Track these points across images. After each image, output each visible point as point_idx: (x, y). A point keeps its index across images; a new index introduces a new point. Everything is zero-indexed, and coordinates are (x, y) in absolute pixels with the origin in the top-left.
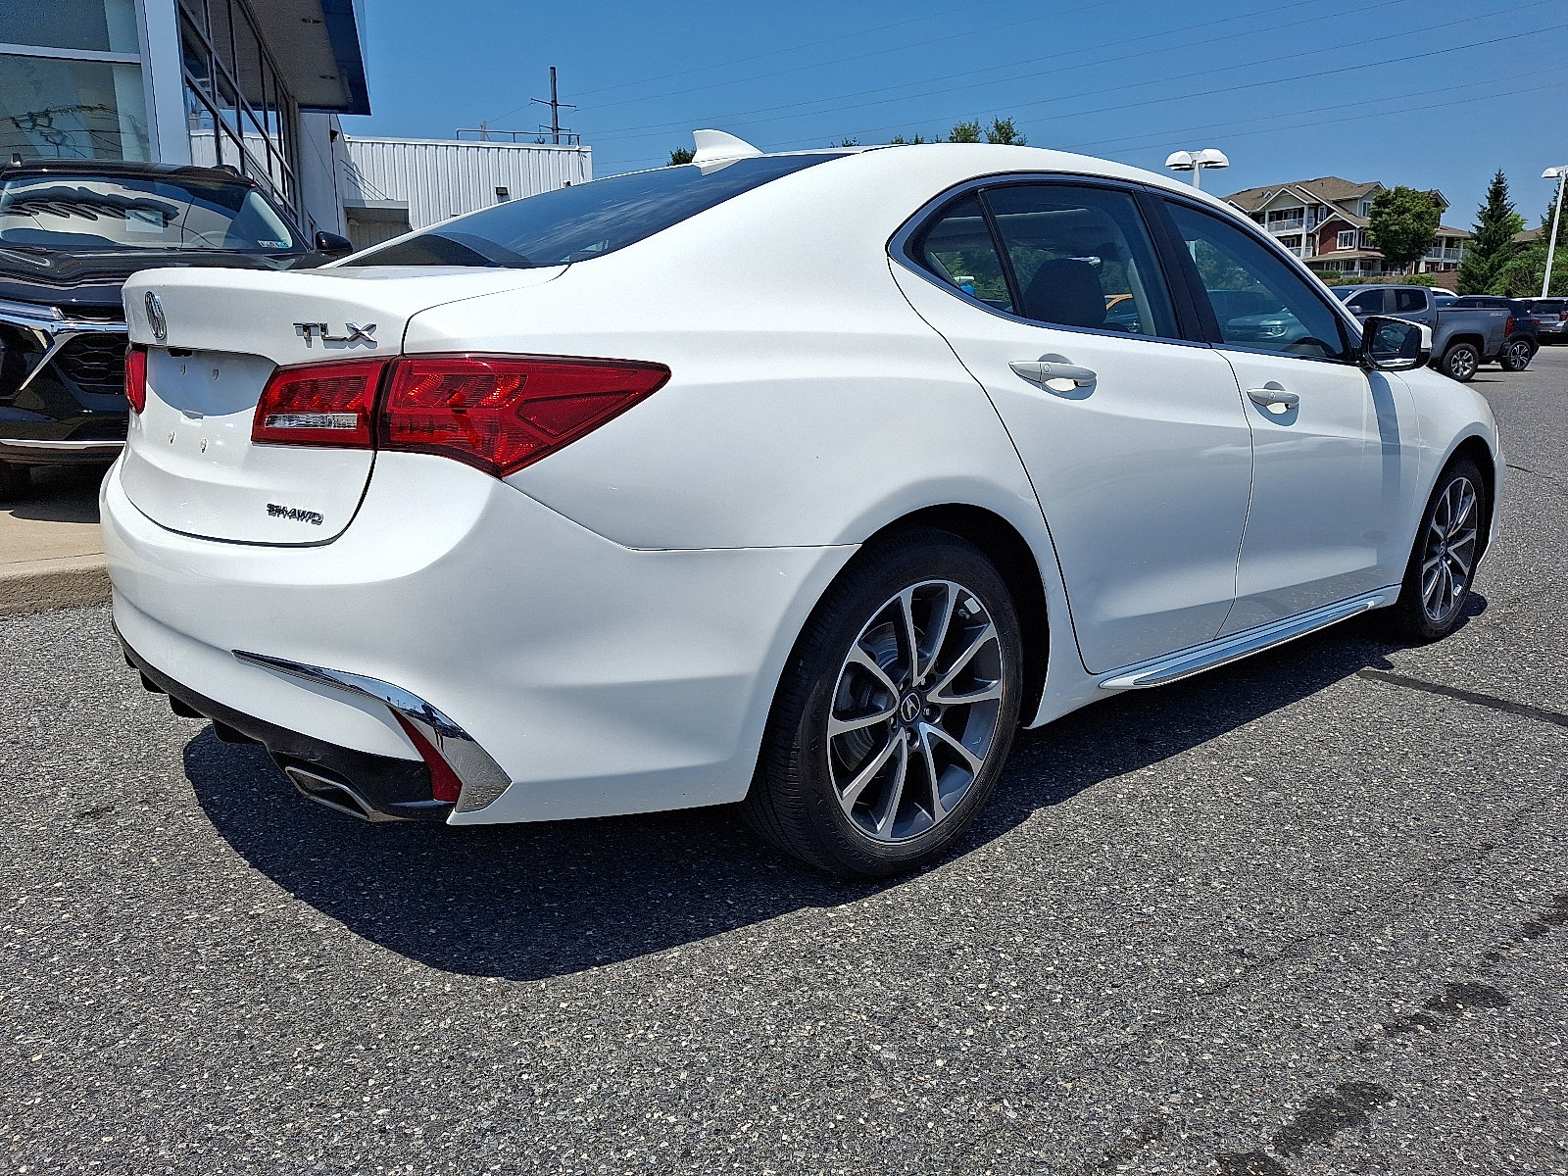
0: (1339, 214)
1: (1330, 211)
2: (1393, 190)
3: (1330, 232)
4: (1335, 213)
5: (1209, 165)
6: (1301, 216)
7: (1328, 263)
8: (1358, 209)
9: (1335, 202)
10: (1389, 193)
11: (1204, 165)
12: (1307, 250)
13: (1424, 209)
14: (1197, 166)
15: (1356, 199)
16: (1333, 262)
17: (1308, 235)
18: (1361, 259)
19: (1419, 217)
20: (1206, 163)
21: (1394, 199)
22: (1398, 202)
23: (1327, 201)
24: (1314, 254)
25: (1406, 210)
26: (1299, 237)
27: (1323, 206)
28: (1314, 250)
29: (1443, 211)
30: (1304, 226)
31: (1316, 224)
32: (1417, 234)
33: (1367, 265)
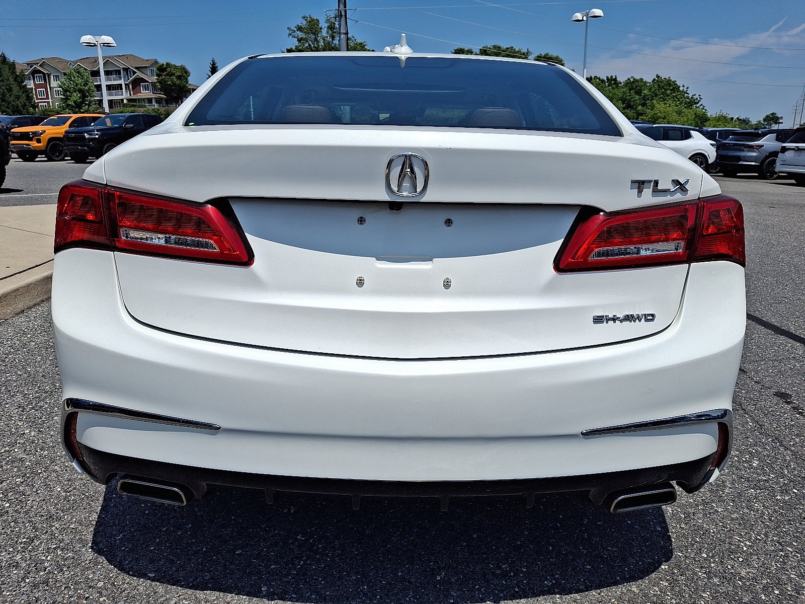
0: (139, 74)
1: (134, 73)
2: (165, 64)
3: (137, 83)
4: (137, 74)
5: (105, 45)
6: (120, 74)
7: (139, 99)
8: (148, 72)
9: (136, 68)
10: (163, 65)
11: (102, 45)
12: (126, 92)
13: (181, 74)
14: (99, 45)
15: (146, 67)
16: (141, 99)
17: (126, 84)
18: (155, 98)
19: (179, 77)
20: (104, 44)
21: (167, 68)
22: (168, 69)
23: (132, 67)
24: (130, 95)
25: (173, 74)
26: (121, 85)
27: (130, 70)
28: (130, 92)
29: (189, 76)
30: (122, 79)
31: (129, 79)
32: (179, 86)
33: (159, 101)
